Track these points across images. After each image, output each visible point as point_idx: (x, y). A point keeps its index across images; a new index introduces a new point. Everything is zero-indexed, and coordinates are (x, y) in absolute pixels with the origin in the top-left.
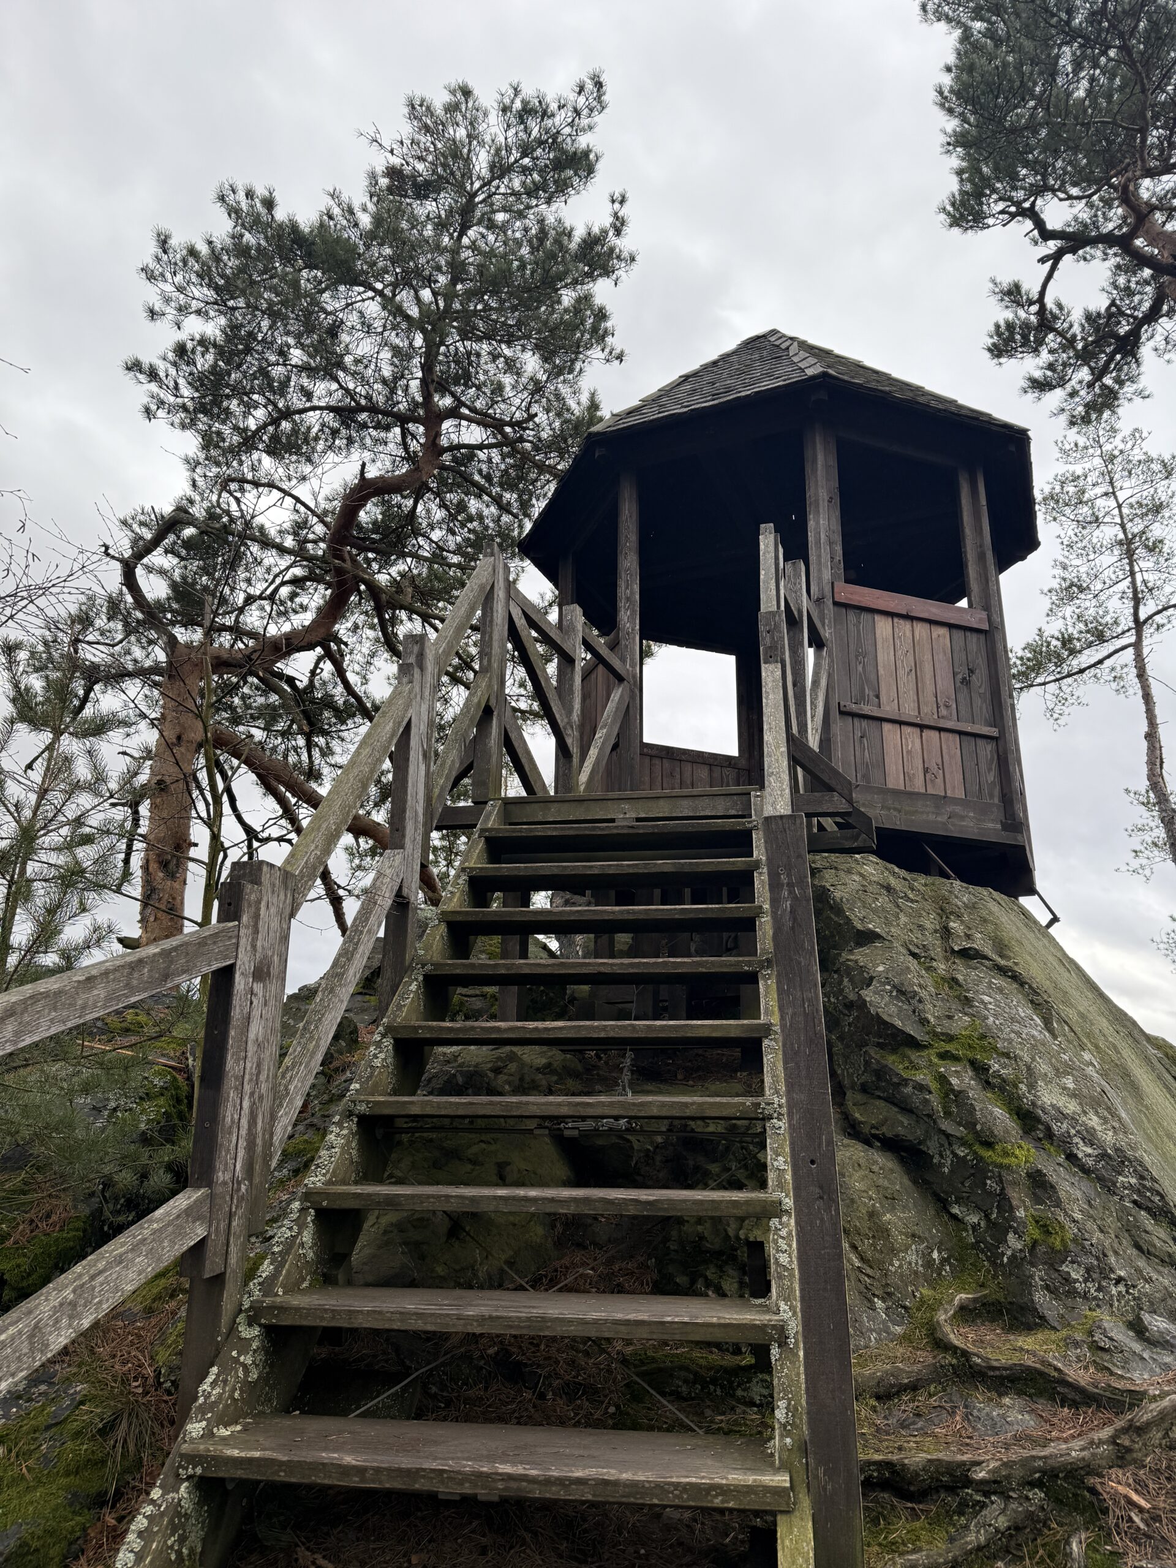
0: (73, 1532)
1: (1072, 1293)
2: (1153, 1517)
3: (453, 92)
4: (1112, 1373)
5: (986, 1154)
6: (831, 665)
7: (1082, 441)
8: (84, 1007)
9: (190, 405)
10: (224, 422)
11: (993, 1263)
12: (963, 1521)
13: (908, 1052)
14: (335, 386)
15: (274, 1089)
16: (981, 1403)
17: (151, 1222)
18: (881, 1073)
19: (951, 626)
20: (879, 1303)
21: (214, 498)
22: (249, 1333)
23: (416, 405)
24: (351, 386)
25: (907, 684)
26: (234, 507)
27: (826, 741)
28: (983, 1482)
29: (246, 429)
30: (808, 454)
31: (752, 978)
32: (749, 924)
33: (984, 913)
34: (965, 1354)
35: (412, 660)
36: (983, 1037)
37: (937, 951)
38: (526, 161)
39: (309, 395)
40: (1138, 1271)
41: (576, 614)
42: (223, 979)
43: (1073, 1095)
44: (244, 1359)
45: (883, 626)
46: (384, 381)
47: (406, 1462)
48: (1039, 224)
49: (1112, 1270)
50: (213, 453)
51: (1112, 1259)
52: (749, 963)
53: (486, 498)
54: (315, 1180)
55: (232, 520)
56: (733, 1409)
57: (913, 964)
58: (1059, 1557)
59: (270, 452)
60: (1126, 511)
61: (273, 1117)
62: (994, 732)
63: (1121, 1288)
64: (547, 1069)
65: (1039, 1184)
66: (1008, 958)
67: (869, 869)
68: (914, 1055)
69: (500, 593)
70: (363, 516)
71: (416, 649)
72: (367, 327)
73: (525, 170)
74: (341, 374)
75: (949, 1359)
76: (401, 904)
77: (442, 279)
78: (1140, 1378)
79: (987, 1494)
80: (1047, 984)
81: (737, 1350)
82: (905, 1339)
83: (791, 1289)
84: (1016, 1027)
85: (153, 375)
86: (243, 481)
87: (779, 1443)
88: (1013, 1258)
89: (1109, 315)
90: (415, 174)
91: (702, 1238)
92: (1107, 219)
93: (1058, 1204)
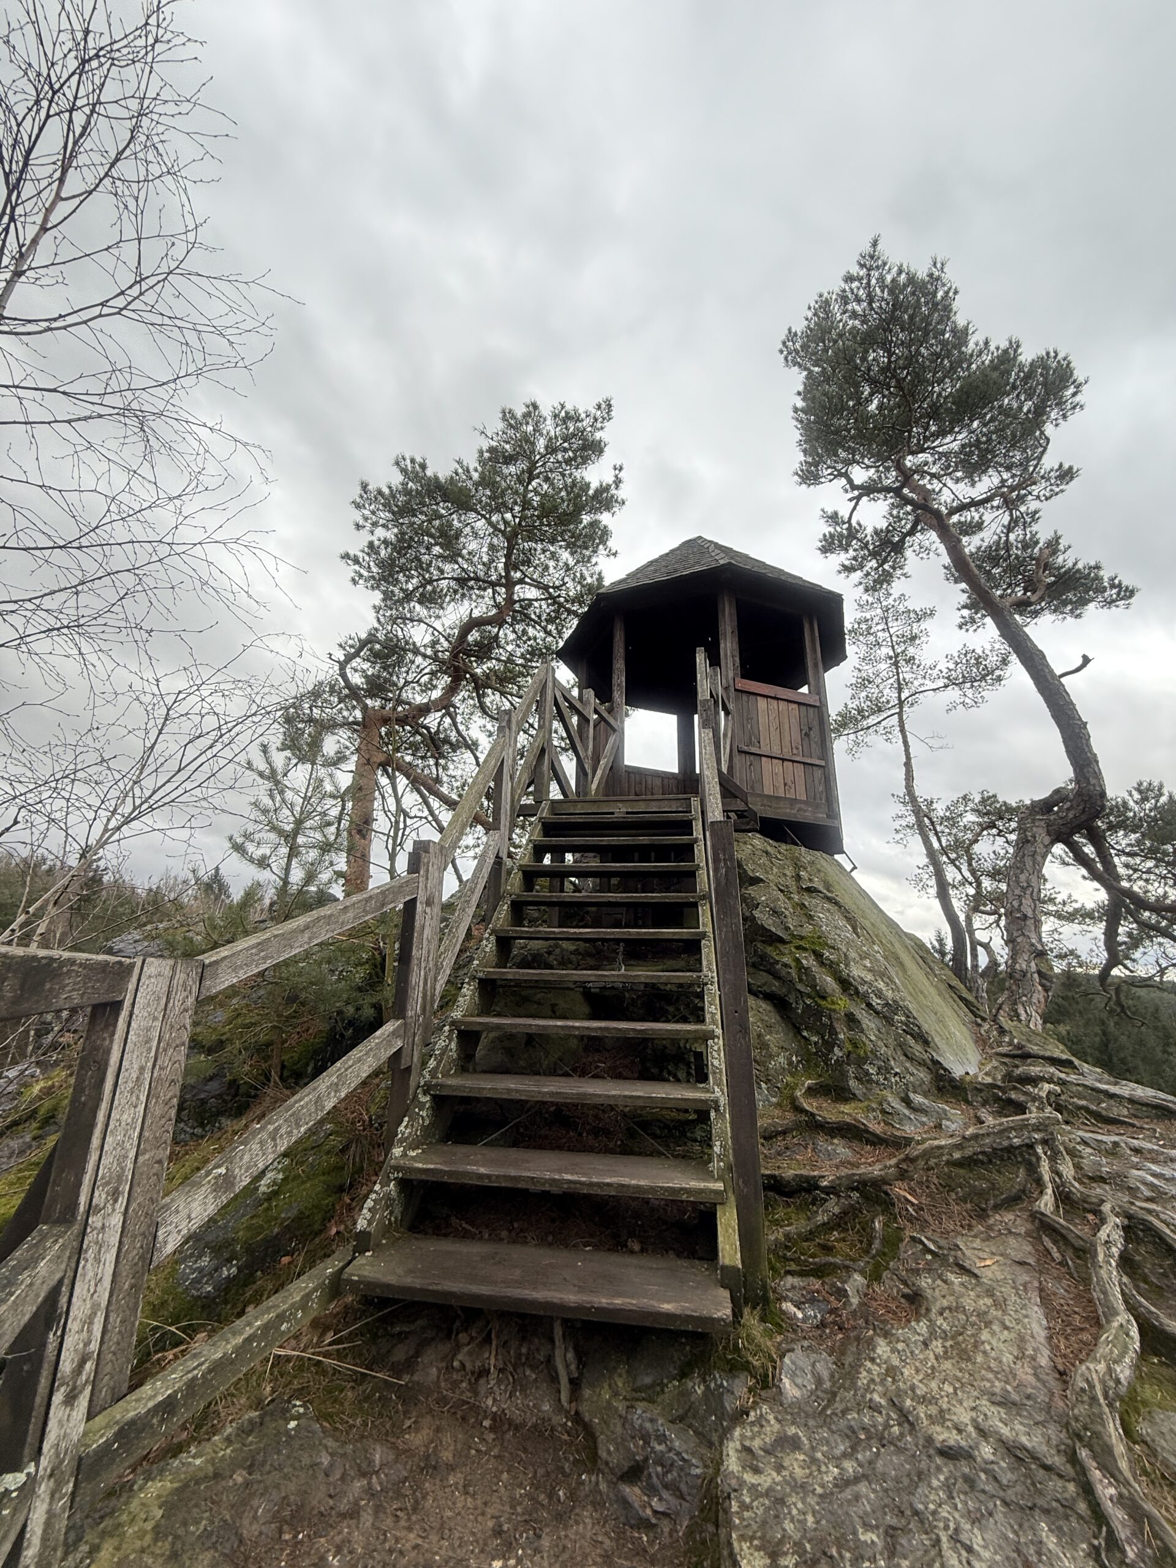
0: (328, 1205)
1: (870, 1081)
2: (919, 1208)
3: (528, 406)
4: (893, 1127)
5: (823, 1003)
6: (733, 725)
7: (870, 600)
8: (343, 923)
9: (377, 577)
10: (395, 586)
11: (826, 1064)
12: (815, 1208)
13: (778, 945)
14: (456, 566)
15: (436, 965)
16: (821, 1142)
17: (374, 1038)
18: (763, 957)
19: (799, 704)
20: (763, 1085)
21: (389, 628)
22: (425, 1099)
23: (501, 577)
24: (465, 566)
25: (775, 737)
26: (400, 633)
27: (730, 768)
28: (826, 1187)
29: (407, 590)
30: (720, 606)
31: (695, 905)
32: (692, 874)
33: (819, 866)
34: (813, 1115)
35: (504, 724)
36: (819, 937)
37: (794, 889)
38: (566, 445)
39: (442, 571)
40: (907, 1069)
41: (590, 694)
42: (411, 905)
43: (870, 970)
44: (424, 1113)
45: (762, 703)
46: (484, 564)
47: (513, 1173)
48: (850, 481)
49: (892, 1069)
50: (389, 603)
51: (892, 1063)
52: (693, 897)
53: (538, 627)
54: (457, 1014)
55: (398, 640)
56: (685, 1144)
57: (781, 896)
58: (868, 1230)
59: (420, 602)
60: (894, 639)
61: (436, 980)
62: (823, 763)
63: (897, 1078)
64: (576, 952)
65: (851, 1020)
66: (832, 892)
67: (756, 842)
68: (782, 947)
69: (550, 684)
70: (470, 638)
71: (507, 718)
72: (476, 535)
73: (565, 450)
74: (460, 560)
75: (804, 1118)
76: (498, 861)
77: (517, 508)
78: (909, 1130)
79: (828, 1194)
80: (854, 907)
81: (686, 1111)
82: (779, 1105)
83: (721, 1079)
84: (838, 932)
85: (356, 561)
86: (404, 619)
87: (716, 1165)
88: (837, 1061)
89: (888, 531)
90: (505, 451)
91: (665, 1047)
92: (887, 478)
93: (862, 1031)
